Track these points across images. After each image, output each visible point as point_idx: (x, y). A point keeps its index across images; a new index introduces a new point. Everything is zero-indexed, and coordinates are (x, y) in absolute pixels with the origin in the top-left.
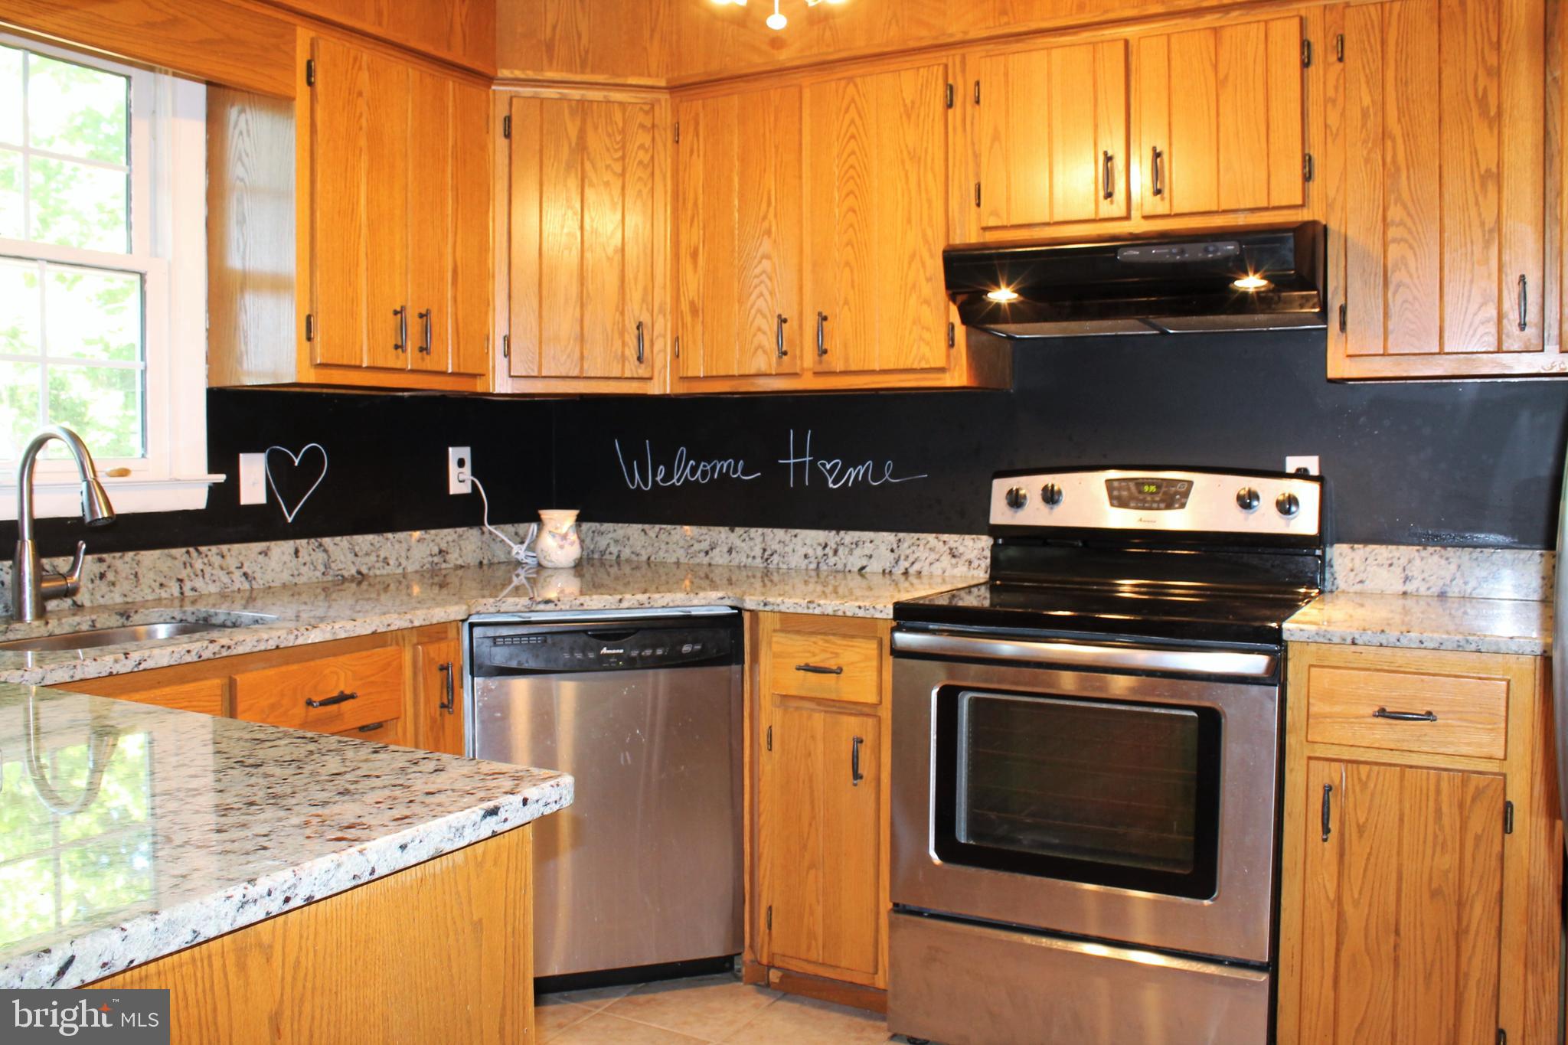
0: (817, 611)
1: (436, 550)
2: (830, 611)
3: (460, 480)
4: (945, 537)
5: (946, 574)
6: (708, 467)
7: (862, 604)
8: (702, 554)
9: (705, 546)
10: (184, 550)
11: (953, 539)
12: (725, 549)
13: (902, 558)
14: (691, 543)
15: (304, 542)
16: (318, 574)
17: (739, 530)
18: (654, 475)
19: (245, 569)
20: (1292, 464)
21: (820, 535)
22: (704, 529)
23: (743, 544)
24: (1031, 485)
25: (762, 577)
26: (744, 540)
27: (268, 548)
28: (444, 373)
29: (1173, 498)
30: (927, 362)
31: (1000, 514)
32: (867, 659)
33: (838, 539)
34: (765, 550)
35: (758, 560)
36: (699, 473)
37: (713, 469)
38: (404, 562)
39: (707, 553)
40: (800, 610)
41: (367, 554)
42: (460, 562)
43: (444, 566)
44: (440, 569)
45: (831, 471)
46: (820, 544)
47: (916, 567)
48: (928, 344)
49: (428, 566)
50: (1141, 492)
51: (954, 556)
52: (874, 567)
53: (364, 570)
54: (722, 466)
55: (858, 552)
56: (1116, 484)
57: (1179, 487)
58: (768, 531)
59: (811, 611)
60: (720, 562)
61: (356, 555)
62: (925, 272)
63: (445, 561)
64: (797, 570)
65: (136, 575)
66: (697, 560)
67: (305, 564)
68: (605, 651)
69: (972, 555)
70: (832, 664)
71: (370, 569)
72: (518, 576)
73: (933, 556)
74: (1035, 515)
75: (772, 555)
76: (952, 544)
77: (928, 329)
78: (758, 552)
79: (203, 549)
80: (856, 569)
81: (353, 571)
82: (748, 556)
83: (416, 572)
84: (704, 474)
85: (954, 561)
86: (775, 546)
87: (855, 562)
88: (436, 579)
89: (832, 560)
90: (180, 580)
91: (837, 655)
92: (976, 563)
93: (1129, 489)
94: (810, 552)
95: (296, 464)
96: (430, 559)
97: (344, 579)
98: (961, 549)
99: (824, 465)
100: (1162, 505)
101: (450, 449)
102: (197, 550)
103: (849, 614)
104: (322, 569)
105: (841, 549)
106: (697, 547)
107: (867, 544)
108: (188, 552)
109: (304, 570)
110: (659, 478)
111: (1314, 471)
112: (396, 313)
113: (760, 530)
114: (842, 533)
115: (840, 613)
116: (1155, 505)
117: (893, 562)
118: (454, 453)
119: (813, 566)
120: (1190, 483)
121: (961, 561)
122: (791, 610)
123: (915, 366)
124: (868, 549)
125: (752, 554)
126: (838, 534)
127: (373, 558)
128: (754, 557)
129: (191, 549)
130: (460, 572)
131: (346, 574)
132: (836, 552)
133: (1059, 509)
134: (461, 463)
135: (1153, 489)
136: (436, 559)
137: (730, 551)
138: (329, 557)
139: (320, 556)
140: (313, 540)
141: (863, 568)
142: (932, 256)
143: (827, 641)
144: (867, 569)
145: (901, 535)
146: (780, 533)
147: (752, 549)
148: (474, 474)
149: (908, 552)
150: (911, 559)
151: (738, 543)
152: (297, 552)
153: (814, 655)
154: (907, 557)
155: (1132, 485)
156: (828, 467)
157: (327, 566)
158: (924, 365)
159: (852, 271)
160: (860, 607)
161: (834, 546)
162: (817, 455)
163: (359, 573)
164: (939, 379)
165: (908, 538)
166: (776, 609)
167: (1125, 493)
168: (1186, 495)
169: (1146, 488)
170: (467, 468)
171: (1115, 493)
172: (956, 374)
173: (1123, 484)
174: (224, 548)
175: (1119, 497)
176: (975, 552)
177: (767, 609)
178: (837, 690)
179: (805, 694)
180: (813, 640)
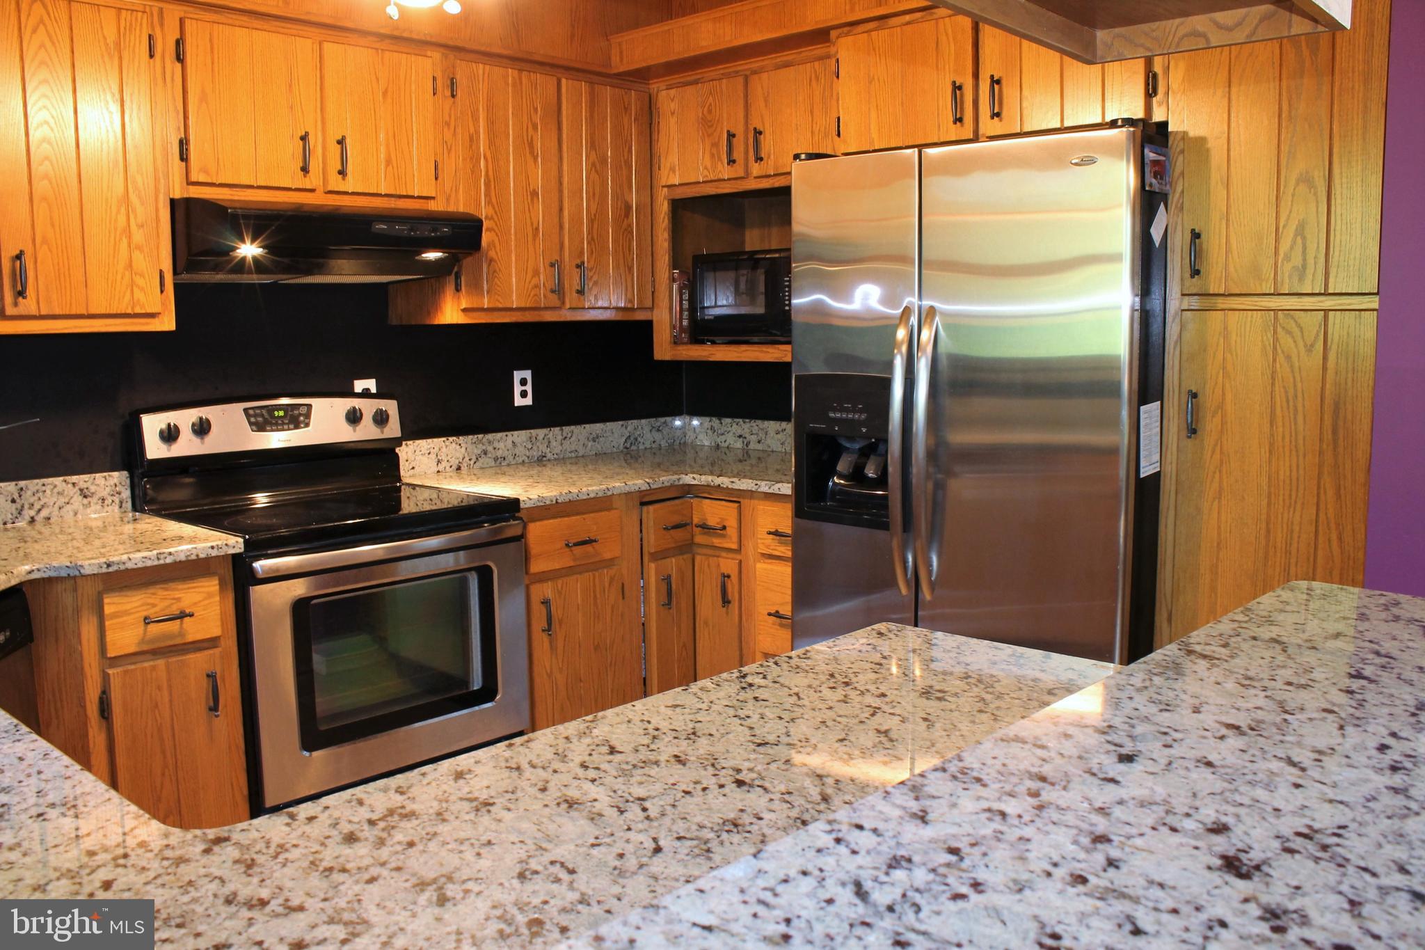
0: (169, 560)
2: (182, 557)
4: (75, 479)
5: (79, 515)
7: (214, 544)
11: (83, 480)
13: (27, 506)
20: (359, 385)
24: (185, 418)
29: (296, 419)
30: (143, 306)
31: (154, 449)
32: (210, 595)
40: (149, 563)
47: (44, 514)
48: (142, 289)
50: (273, 417)
51: (85, 497)
56: (251, 412)
57: (303, 410)
59: (162, 562)
69: (105, 493)
73: (62, 500)
74: (187, 446)
76: (83, 486)
77: (142, 275)
85: (86, 501)
91: (179, 600)
93: (262, 416)
98: (93, 489)
100: (291, 426)
103: (202, 556)
111: (374, 390)
115: (193, 557)
116: (286, 427)
117: (16, 513)
120: (310, 406)
121: (94, 500)
122: (140, 565)
123: (129, 311)
133: (209, 438)
135: (281, 413)
143: (166, 589)
145: (23, 484)
149: (32, 500)
150: (37, 506)
154: (32, 505)
155: (264, 412)
158: (138, 310)
160: (212, 547)
164: (147, 324)
165: (33, 485)
166: (122, 567)
167: (260, 419)
168: (308, 416)
169: (276, 413)
171: (253, 420)
172: (166, 319)
173: (258, 411)
175: (262, 423)
176: (108, 489)
177: (111, 570)
178: (181, 634)
179: (145, 647)
180: (151, 590)
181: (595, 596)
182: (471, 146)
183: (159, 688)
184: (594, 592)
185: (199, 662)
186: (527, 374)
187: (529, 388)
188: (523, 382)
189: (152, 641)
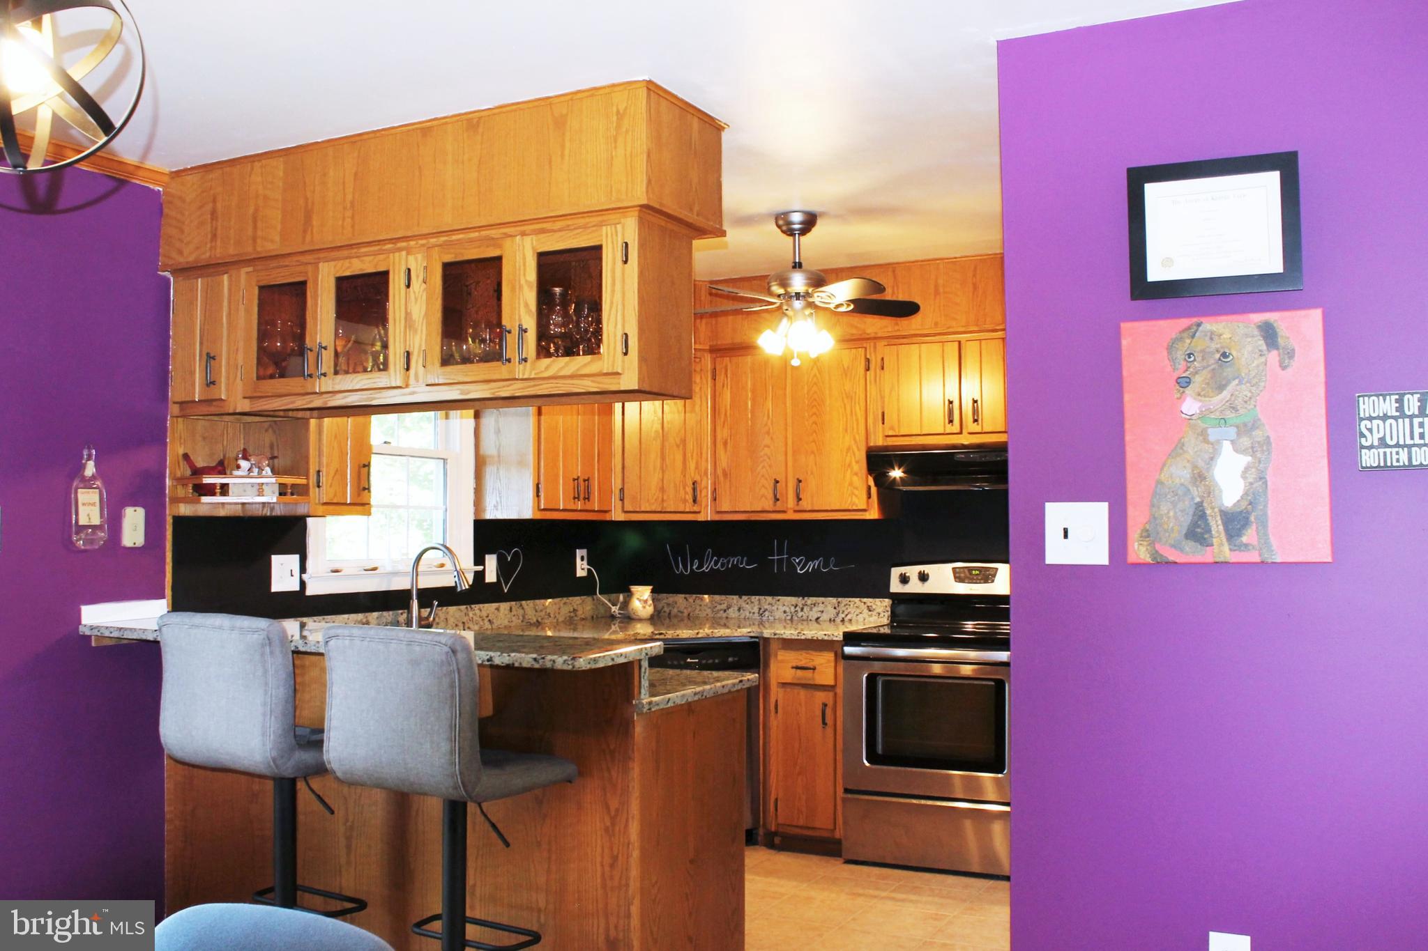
0: (803, 637)
1: (572, 610)
2: (809, 637)
3: (582, 569)
4: (865, 600)
5: (866, 621)
6: (725, 561)
7: (826, 633)
8: (722, 612)
9: (724, 606)
10: (465, 606)
11: (869, 601)
12: (736, 608)
13: (841, 612)
14: (716, 605)
15: (513, 603)
16: (520, 621)
17: (745, 598)
18: (692, 566)
19: (489, 618)
21: (793, 600)
22: (723, 597)
23: (747, 606)
24: (913, 571)
25: (759, 625)
26: (747, 603)
27: (499, 606)
28: (594, 511)
29: (988, 577)
30: (857, 506)
31: (895, 587)
32: (829, 661)
33: (803, 602)
34: (760, 609)
35: (756, 615)
36: (720, 564)
37: (729, 562)
38: (557, 615)
39: (725, 611)
40: (793, 637)
41: (541, 611)
42: (583, 616)
43: (576, 618)
44: (574, 620)
45: (799, 564)
46: (793, 605)
47: (849, 617)
48: (856, 496)
49: (568, 618)
50: (971, 574)
51: (870, 611)
52: (825, 617)
53: (540, 620)
54: (734, 560)
55: (815, 609)
56: (958, 570)
57: (991, 572)
58: (762, 597)
59: (799, 637)
60: (733, 616)
61: (536, 611)
62: (855, 458)
63: (576, 616)
64: (780, 620)
65: (446, 619)
66: (719, 615)
67: (514, 616)
68: (689, 660)
69: (880, 610)
70: (810, 665)
71: (542, 619)
72: (614, 625)
73: (858, 611)
74: (915, 587)
75: (764, 611)
76: (869, 604)
77: (857, 489)
78: (756, 610)
79: (473, 606)
80: (814, 619)
81: (535, 620)
82: (750, 613)
83: (563, 621)
84: (723, 565)
85: (870, 613)
86: (766, 607)
87: (814, 614)
88: (572, 627)
89: (800, 614)
90: (463, 623)
91: (810, 659)
92: (882, 615)
93: (964, 572)
94: (787, 610)
95: (509, 560)
96: (569, 614)
97: (531, 624)
98: (874, 606)
99: (795, 560)
100: (982, 581)
101: (577, 550)
102: (470, 607)
103: (820, 638)
104: (521, 618)
105: (805, 608)
106: (719, 607)
107: (821, 605)
108: (467, 608)
109: (514, 618)
110: (694, 567)
112: (574, 480)
113: (757, 597)
114: (806, 598)
115: (815, 638)
116: (978, 581)
117: (835, 615)
118: (580, 552)
119: (789, 618)
120: (997, 569)
121: (874, 613)
122: (789, 637)
123: (850, 508)
124: (821, 607)
125: (753, 611)
126: (803, 598)
127: (544, 613)
128: (754, 613)
129: (468, 606)
130: (583, 622)
131: (532, 622)
132: (802, 609)
133: (927, 584)
134: (582, 559)
135: (977, 572)
136: (572, 614)
137: (739, 610)
138: (525, 612)
139: (521, 612)
140: (518, 602)
141: (818, 618)
142: (859, 450)
143: (807, 654)
144: (821, 619)
145: (840, 599)
146: (769, 599)
147: (752, 609)
148: (588, 564)
149: (844, 609)
150: (846, 613)
151: (744, 605)
152: (511, 610)
153: (801, 660)
154: (843, 612)
155: (966, 570)
156: (797, 561)
157: (524, 617)
158: (855, 508)
159: (815, 456)
160: (825, 635)
161: (801, 606)
162: (791, 555)
163: (537, 621)
164: (862, 515)
165: (845, 601)
166: (781, 637)
167: (962, 575)
168: (994, 576)
169: (974, 572)
170: (585, 562)
171: (957, 575)
172: (872, 512)
173: (962, 570)
174: (481, 605)
175: (959, 577)
176: (882, 608)
177: (776, 637)
178: (813, 679)
179: (795, 681)
180: (800, 652)
183: (800, 705)
185: (821, 696)
189: (799, 679)
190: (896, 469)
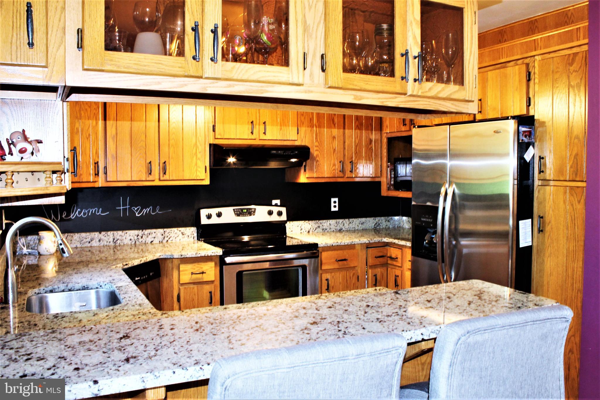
0: (199, 256)
2: (203, 255)
3: (5, 223)
4: (180, 229)
5: (181, 240)
6: (86, 211)
7: (213, 251)
8: (88, 243)
9: (89, 240)
11: (183, 229)
12: (98, 240)
13: (166, 237)
14: (82, 239)
17: (103, 233)
18: (61, 215)
20: (274, 202)
21: (136, 232)
22: (88, 234)
23: (105, 238)
24: (214, 211)
25: (113, 249)
26: (105, 236)
29: (250, 213)
30: (200, 177)
31: (204, 221)
32: (211, 267)
33: (143, 233)
34: (114, 239)
35: (112, 243)
36: (82, 213)
37: (89, 212)
39: (89, 242)
40: (193, 256)
45: (137, 211)
46: (136, 235)
47: (171, 239)
48: (199, 172)
50: (243, 212)
51: (183, 235)
52: (156, 241)
54: (92, 211)
55: (150, 237)
56: (236, 210)
57: (253, 210)
58: (115, 232)
59: (197, 256)
60: (95, 245)
62: (198, 150)
64: (127, 245)
66: (85, 245)
68: (136, 279)
69: (189, 234)
70: (201, 271)
73: (176, 235)
74: (215, 220)
75: (117, 240)
76: (183, 231)
78: (111, 240)
80: (149, 242)
82: (107, 242)
84: (84, 214)
85: (183, 236)
86: (118, 237)
87: (149, 240)
89: (140, 240)
91: (202, 268)
92: (190, 237)
93: (239, 211)
94: (132, 238)
98: (185, 232)
99: (134, 209)
100: (249, 215)
105: (144, 236)
106: (85, 240)
107: (153, 234)
110: (63, 216)
111: (279, 204)
113: (112, 232)
114: (144, 231)
116: (247, 216)
117: (163, 239)
119: (134, 243)
120: (255, 209)
121: (185, 236)
122: (190, 256)
123: (195, 179)
124: (154, 235)
125: (109, 241)
126: (143, 231)
128: (110, 242)
132: (142, 237)
133: (221, 218)
135: (245, 211)
137: (100, 241)
141: (152, 242)
143: (198, 264)
144: (154, 242)
145: (165, 230)
146: (120, 233)
147: (109, 239)
149: (167, 235)
150: (169, 237)
151: (103, 237)
153: (194, 269)
154: (167, 237)
155: (240, 210)
156: (136, 209)
158: (198, 178)
159: (174, 148)
160: (212, 253)
161: (141, 236)
162: (131, 205)
164: (201, 182)
165: (168, 230)
166: (185, 257)
167: (238, 213)
168: (254, 212)
171: (236, 213)
172: (207, 181)
175: (239, 213)
176: (190, 233)
177: (182, 257)
178: (202, 279)
179: (191, 281)
180: (194, 264)
181: (347, 280)
182: (310, 122)
183: (195, 295)
184: (347, 278)
185: (207, 288)
186: (336, 200)
187: (337, 204)
188: (335, 202)
189: (193, 280)
190: (231, 157)
